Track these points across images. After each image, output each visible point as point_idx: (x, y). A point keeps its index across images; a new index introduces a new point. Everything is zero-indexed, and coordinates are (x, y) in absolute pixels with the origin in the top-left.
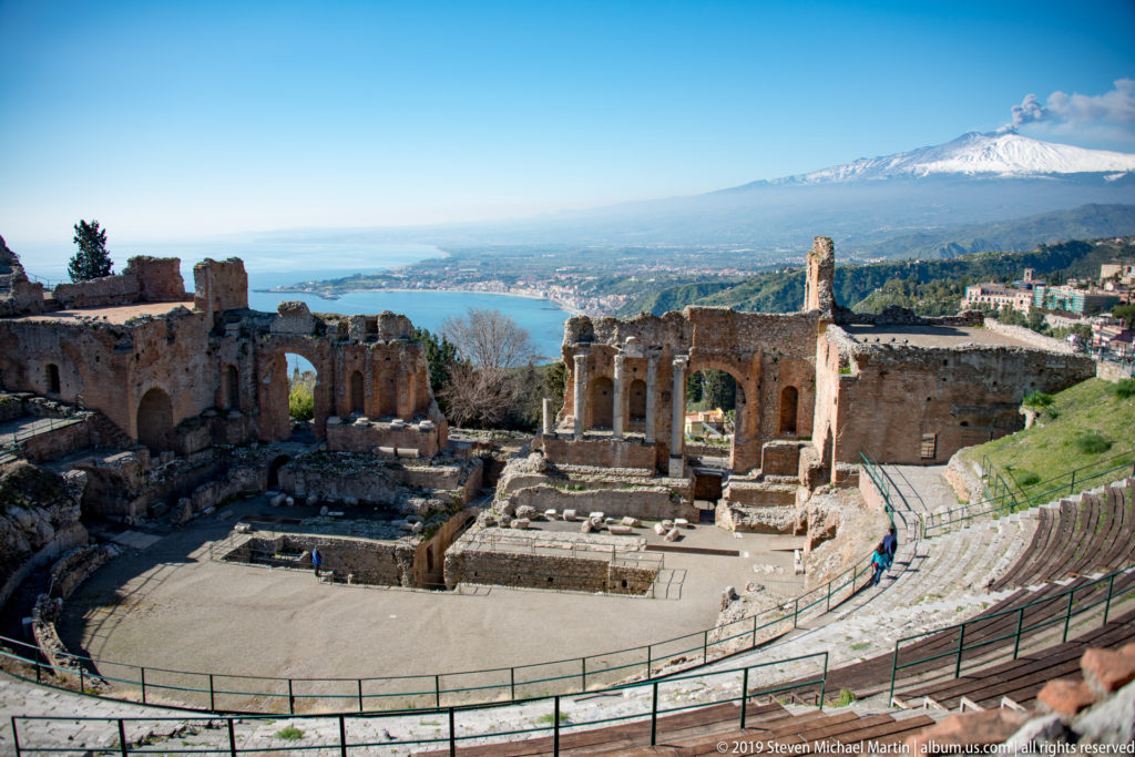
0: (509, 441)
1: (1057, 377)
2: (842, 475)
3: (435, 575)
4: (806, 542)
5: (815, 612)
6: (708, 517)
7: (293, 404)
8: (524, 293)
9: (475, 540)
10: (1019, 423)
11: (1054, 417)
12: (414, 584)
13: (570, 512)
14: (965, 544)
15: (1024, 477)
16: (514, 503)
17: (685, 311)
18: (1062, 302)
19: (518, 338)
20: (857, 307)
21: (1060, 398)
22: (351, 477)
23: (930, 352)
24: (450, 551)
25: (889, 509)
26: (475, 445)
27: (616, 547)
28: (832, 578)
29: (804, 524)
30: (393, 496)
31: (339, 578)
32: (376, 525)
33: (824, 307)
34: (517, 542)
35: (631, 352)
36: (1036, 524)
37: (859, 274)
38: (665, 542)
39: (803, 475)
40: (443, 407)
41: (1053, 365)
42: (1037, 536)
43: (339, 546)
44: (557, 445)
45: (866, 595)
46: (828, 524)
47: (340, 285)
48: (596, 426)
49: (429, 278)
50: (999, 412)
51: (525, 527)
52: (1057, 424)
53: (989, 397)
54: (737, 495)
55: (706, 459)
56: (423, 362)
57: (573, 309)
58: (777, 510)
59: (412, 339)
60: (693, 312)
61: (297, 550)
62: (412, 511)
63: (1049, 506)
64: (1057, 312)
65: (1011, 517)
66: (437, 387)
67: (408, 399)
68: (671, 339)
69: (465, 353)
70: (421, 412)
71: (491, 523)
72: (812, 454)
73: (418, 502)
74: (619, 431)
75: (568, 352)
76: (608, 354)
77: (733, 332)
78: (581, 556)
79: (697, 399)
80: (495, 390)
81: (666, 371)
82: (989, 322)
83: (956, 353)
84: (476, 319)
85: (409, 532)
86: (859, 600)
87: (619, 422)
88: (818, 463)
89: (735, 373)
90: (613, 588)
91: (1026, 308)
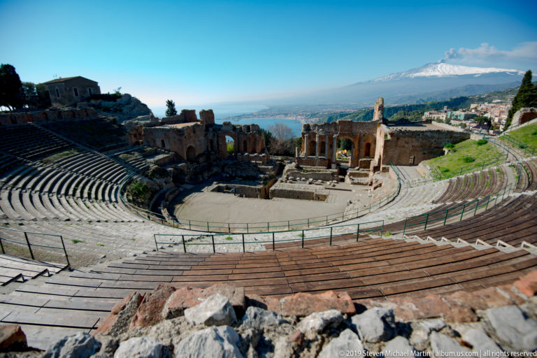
0: (287, 159)
1: (456, 139)
2: (384, 169)
3: (266, 196)
4: (372, 188)
5: (376, 208)
6: (343, 180)
7: (228, 150)
8: (290, 118)
9: (278, 186)
10: (443, 153)
11: (455, 151)
12: (261, 198)
13: (304, 179)
14: (424, 190)
15: (444, 170)
16: (288, 176)
17: (337, 122)
18: (457, 116)
19: (289, 131)
20: (389, 119)
21: (457, 146)
22: (244, 169)
23: (414, 132)
24: (271, 189)
25: (399, 178)
26: (277, 160)
27: (316, 188)
28: (380, 198)
29: (372, 183)
30: (255, 174)
31: (241, 196)
32: (251, 182)
33: (380, 119)
34: (289, 186)
35: (321, 134)
36: (448, 184)
37: (389, 109)
38: (330, 187)
39: (371, 168)
40: (269, 150)
41: (455, 135)
42: (449, 187)
43: (241, 188)
44: (300, 160)
45: (391, 204)
46: (379, 183)
47: (239, 117)
48: (311, 155)
49: (263, 115)
50: (435, 150)
51: (291, 183)
52: (456, 153)
53: (433, 145)
54: (351, 174)
55: (342, 164)
56: (263, 137)
57: (304, 122)
58: (363, 178)
59: (260, 131)
60: (339, 122)
61: (230, 189)
62: (260, 178)
63: (453, 179)
64: (455, 119)
65: (439, 182)
66: (267, 144)
67: (259, 148)
68: (333, 130)
69: (274, 135)
70: (262, 151)
71: (282, 182)
72: (374, 162)
73: (262, 176)
74: (317, 156)
75: (303, 134)
76: (314, 134)
77: (351, 127)
78: (307, 190)
79: (339, 147)
80: (282, 145)
81: (331, 139)
82: (433, 122)
83: (423, 132)
84: (277, 125)
85: (260, 184)
86: (389, 205)
87: (317, 153)
88: (376, 165)
89: (352, 139)
90: (316, 200)
91: (444, 119)
